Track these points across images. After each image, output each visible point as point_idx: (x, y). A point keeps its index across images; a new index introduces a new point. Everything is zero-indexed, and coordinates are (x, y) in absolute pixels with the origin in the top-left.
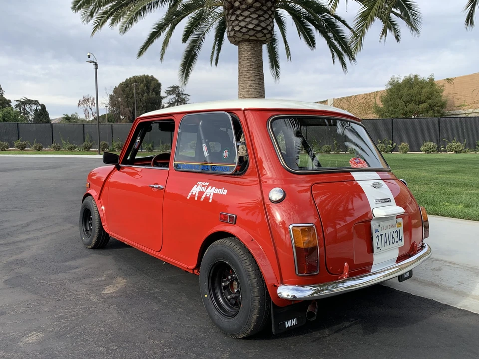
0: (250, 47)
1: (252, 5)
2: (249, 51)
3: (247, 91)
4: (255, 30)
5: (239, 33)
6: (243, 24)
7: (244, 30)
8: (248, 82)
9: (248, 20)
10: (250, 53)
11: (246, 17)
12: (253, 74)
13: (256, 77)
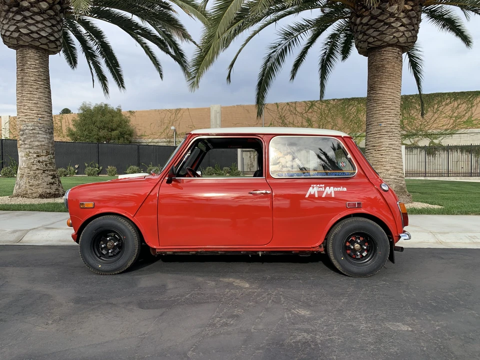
0: (38, 55)
1: (46, 11)
2: (37, 60)
3: (35, 103)
4: (47, 39)
5: (26, 37)
6: (34, 28)
7: (35, 36)
8: (36, 93)
9: (40, 25)
10: (37, 62)
11: (38, 22)
12: (42, 86)
13: (46, 89)
